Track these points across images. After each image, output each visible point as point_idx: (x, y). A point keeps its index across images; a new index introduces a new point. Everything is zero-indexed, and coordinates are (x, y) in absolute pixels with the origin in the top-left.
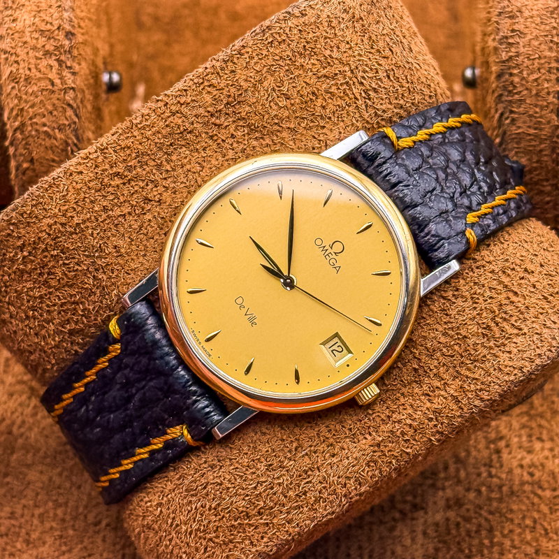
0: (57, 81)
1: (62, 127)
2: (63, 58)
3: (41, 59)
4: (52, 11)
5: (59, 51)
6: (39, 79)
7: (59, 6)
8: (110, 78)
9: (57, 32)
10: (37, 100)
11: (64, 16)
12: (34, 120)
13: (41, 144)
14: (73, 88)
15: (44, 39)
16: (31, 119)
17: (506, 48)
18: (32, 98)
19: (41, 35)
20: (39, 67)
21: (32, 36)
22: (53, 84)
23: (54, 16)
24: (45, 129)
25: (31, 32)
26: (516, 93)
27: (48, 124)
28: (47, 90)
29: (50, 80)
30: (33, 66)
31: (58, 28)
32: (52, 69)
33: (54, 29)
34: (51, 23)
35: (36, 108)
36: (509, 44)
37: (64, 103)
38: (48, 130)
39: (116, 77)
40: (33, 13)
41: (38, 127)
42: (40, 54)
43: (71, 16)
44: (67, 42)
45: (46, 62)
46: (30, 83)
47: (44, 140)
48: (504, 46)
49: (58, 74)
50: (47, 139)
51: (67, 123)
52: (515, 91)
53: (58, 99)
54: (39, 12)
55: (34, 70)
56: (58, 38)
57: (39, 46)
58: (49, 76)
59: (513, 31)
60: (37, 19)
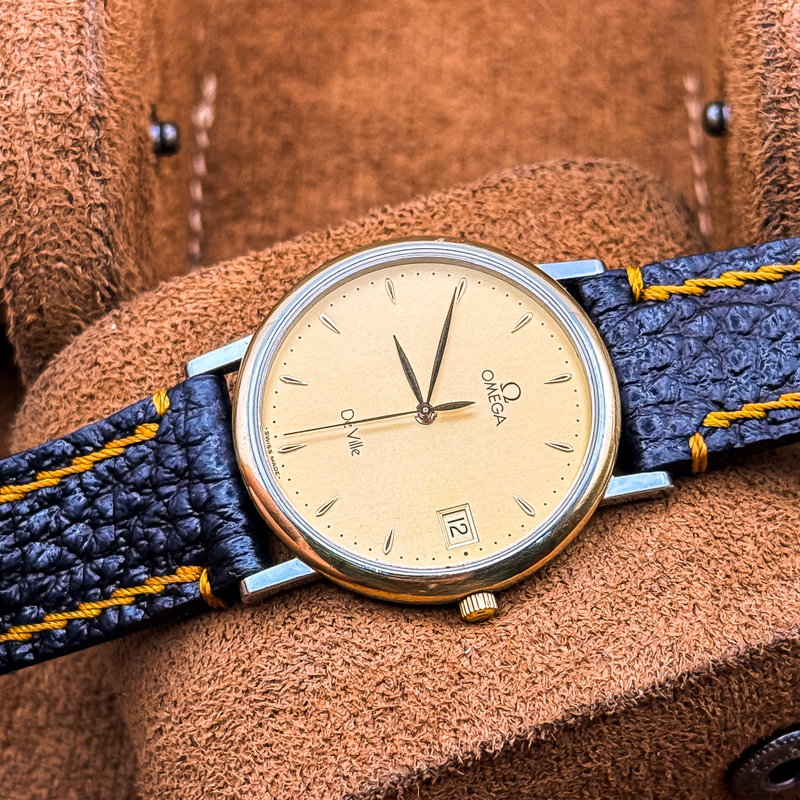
0: (78, 194)
1: (87, 262)
2: (86, 157)
3: (51, 158)
4: (68, 82)
5: (80, 146)
6: (50, 191)
7: (80, 73)
8: (162, 134)
9: (76, 115)
10: (48, 222)
11: (87, 90)
12: (44, 252)
13: (53, 288)
14: (103, 206)
15: (55, 127)
16: (37, 250)
17: (776, 118)
18: (38, 219)
19: (51, 120)
20: (48, 171)
21: (38, 122)
22: (70, 199)
23: (71, 91)
24: (60, 265)
25: (36, 116)
26: (792, 189)
27: (65, 257)
28: (61, 207)
29: (66, 192)
30: (40, 170)
31: (79, 109)
32: (69, 175)
33: (71, 111)
34: (67, 103)
35: (44, 235)
36: (782, 110)
37: (88, 227)
38: (65, 266)
39: (170, 133)
40: (38, 85)
41: (48, 263)
42: (49, 152)
43: (99, 89)
44: (92, 133)
45: (60, 164)
46: (35, 196)
47: (59, 281)
48: (774, 115)
49: (79, 182)
50: (63, 280)
51: (93, 256)
52: (790, 186)
53: (79, 221)
54: (48, 83)
55: (40, 177)
56: (77, 124)
57: (49, 138)
58: (65, 186)
59: (788, 90)
60: (44, 95)
